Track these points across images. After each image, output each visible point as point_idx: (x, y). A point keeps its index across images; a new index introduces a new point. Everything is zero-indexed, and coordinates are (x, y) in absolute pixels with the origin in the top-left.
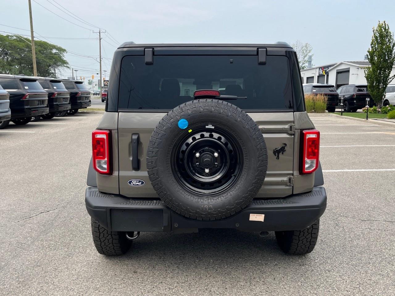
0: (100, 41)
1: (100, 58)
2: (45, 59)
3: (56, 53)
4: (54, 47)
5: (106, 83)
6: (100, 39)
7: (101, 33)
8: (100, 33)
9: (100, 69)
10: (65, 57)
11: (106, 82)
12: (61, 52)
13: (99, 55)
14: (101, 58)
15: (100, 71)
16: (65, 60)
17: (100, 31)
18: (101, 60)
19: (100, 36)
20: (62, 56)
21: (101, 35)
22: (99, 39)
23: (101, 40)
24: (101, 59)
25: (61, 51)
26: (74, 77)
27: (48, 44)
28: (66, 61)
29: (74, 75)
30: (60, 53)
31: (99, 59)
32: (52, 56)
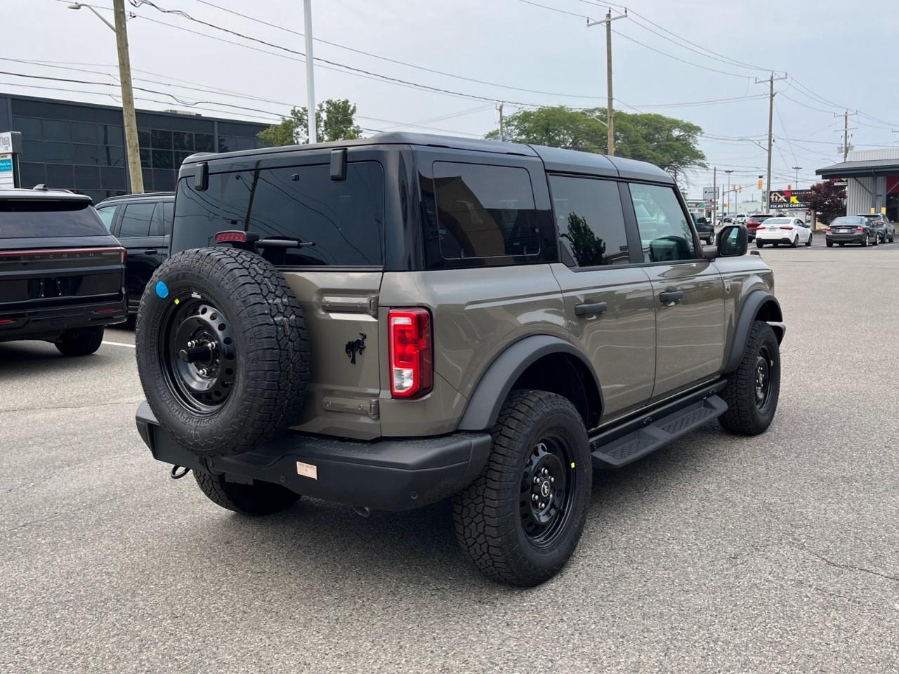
0: (772, 100)
1: (770, 140)
2: (654, 154)
3: (679, 136)
4: (675, 124)
5: (775, 199)
6: (772, 96)
7: (774, 82)
8: (772, 82)
9: (767, 166)
10: (698, 145)
11: (775, 195)
12: (690, 134)
13: (768, 133)
14: (772, 139)
15: (766, 170)
16: (698, 151)
17: (772, 77)
18: (770, 145)
19: (772, 88)
20: (691, 141)
21: (774, 86)
22: (769, 96)
23: (774, 98)
24: (772, 143)
25: (689, 132)
26: (717, 186)
27: (664, 118)
28: (701, 151)
29: (716, 183)
30: (689, 136)
31: (767, 142)
32: (670, 145)
